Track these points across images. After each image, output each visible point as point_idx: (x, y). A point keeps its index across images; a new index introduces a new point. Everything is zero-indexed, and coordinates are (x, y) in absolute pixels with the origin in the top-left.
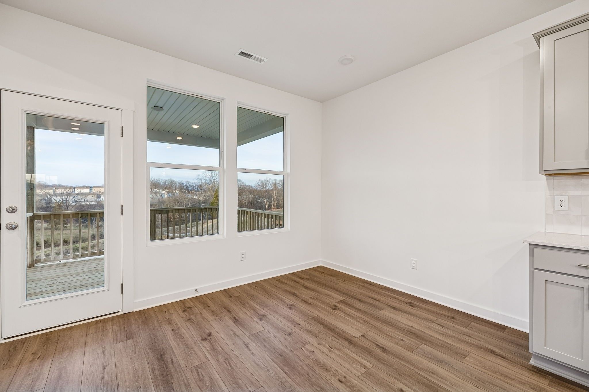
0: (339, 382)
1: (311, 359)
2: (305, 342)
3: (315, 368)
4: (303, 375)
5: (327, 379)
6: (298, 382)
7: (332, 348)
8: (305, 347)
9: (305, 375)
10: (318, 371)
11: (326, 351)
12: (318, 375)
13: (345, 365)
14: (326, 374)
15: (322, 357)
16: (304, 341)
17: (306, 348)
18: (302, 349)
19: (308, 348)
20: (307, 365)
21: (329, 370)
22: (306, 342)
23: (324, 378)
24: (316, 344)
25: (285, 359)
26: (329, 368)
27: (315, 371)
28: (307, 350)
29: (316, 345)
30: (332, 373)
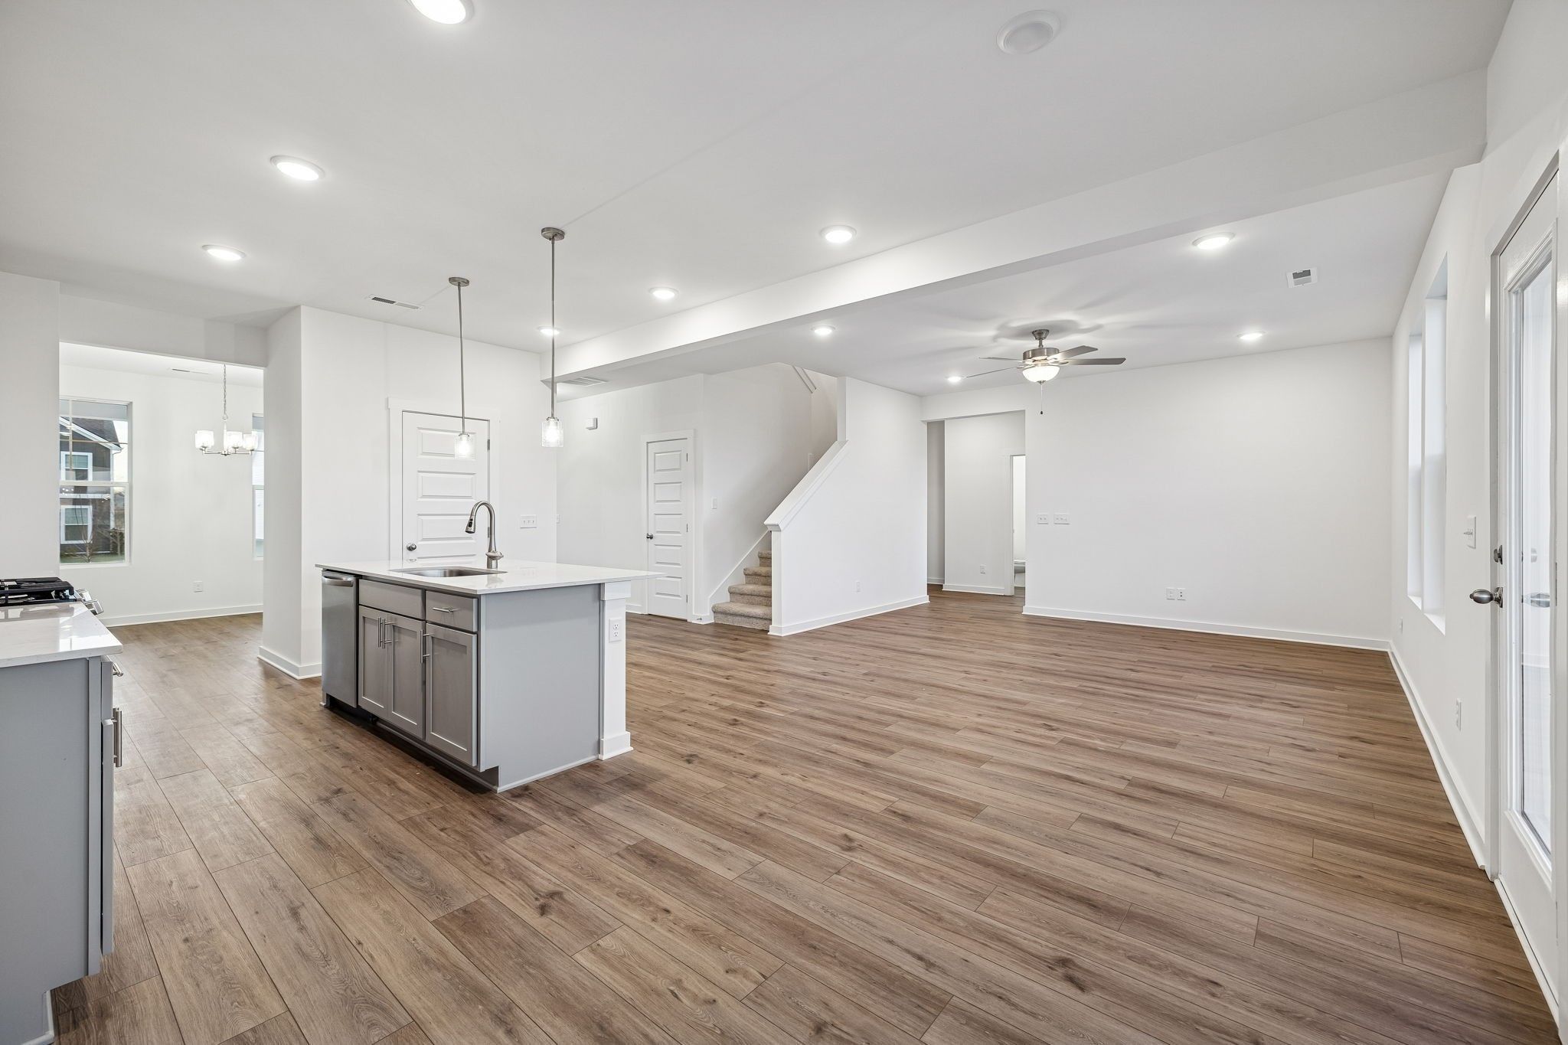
0: (668, 908)
1: (732, 949)
2: (759, 1001)
3: (721, 930)
4: (748, 911)
5: (696, 912)
6: (756, 899)
7: (672, 992)
8: (755, 982)
9: (742, 911)
10: (713, 923)
11: (692, 982)
12: (714, 916)
13: (647, 945)
14: (697, 921)
15: (704, 960)
16: (761, 1005)
17: (751, 981)
18: (762, 975)
19: (745, 981)
20: (741, 934)
21: (688, 930)
22: (755, 1002)
23: (703, 912)
24: (720, 1001)
25: (799, 938)
26: (688, 935)
27: (720, 922)
28: (746, 975)
29: (722, 999)
30: (682, 925)
